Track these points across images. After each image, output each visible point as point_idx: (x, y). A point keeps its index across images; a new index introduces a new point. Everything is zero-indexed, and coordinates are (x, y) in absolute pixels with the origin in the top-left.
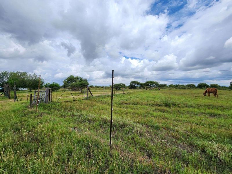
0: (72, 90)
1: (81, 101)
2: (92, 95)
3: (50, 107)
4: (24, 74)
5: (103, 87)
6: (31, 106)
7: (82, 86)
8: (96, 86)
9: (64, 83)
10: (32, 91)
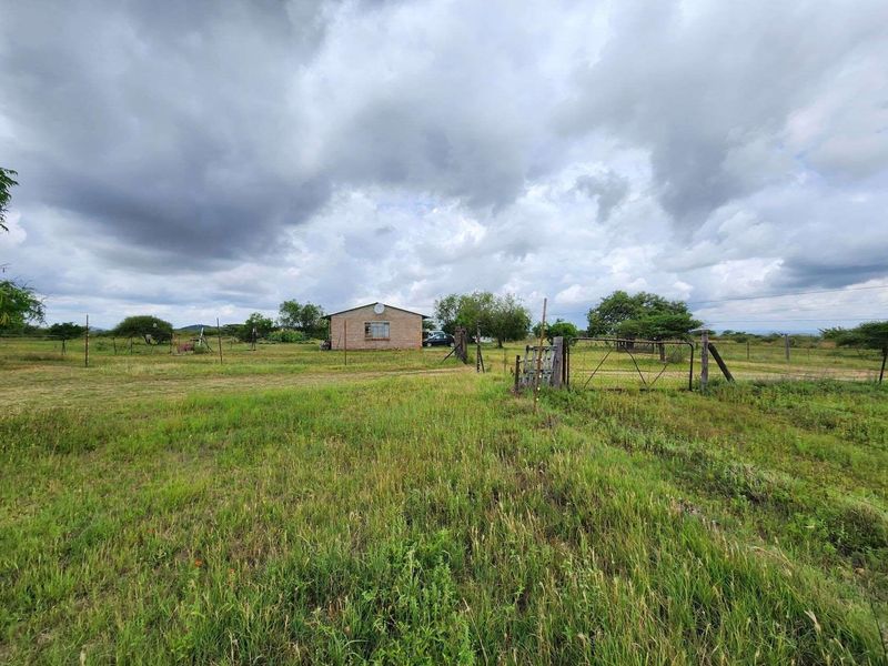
0: (620, 349)
1: (673, 396)
2: (728, 375)
3: (566, 400)
4: (487, 298)
5: (773, 339)
6: (518, 390)
7: (666, 332)
8: (727, 332)
9: (591, 321)
10: (503, 345)
